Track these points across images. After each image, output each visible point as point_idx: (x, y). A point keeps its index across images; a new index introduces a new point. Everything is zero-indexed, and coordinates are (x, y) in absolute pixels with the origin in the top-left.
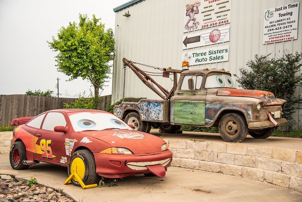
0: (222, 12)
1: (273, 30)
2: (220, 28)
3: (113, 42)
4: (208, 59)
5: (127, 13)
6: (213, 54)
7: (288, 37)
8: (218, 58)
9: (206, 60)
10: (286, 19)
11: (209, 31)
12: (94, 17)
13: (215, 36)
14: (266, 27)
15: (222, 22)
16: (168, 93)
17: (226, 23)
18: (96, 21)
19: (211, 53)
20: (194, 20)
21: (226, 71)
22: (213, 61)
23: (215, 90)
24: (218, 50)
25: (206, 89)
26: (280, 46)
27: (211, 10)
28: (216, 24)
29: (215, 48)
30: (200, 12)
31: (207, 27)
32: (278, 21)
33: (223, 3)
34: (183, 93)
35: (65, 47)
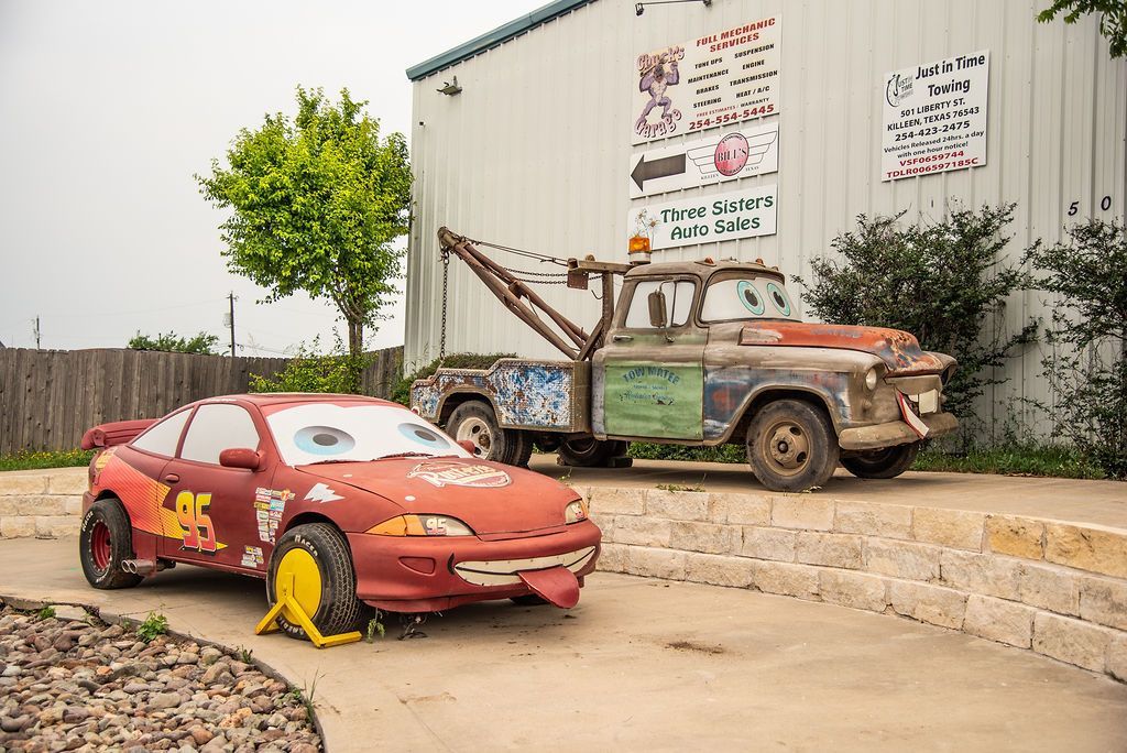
0: (753, 78)
1: (912, 135)
2: (746, 131)
3: (406, 176)
4: (712, 227)
5: (452, 84)
6: (726, 212)
7: (959, 158)
8: (743, 225)
9: (704, 230)
10: (952, 104)
11: (715, 138)
12: (346, 96)
13: (732, 155)
14: (889, 127)
15: (755, 112)
16: (584, 338)
17: (766, 114)
18: (350, 109)
19: (719, 208)
20: (665, 104)
21: (769, 265)
22: (726, 235)
23: (736, 328)
24: (742, 201)
25: (706, 325)
26: (933, 186)
27: (719, 74)
28: (735, 116)
29: (732, 194)
30: (683, 80)
31: (706, 127)
32: (926, 109)
33: (756, 50)
34: (632, 339)
35: (251, 196)
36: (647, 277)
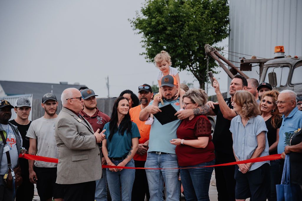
25: (293, 85)
36: (271, 65)
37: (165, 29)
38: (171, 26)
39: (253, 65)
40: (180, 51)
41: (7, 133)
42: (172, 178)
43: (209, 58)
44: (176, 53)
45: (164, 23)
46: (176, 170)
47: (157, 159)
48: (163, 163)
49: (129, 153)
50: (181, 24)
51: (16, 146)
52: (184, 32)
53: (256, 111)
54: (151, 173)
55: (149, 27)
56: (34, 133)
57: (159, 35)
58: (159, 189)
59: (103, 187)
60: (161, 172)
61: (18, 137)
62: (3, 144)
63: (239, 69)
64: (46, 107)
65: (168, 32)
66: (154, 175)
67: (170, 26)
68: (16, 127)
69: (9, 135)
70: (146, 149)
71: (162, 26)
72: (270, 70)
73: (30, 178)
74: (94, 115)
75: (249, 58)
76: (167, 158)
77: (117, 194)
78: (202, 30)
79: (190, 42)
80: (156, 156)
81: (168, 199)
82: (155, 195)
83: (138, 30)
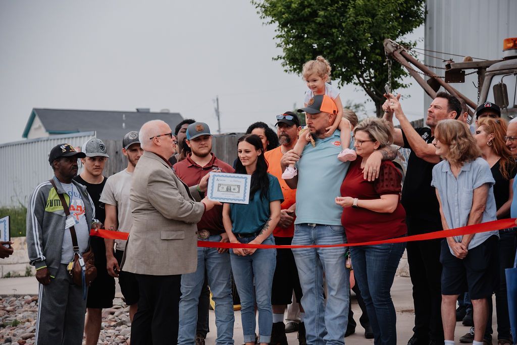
36: (498, 72)
37: (314, 14)
38: (325, 10)
39: (467, 71)
40: (341, 52)
41: (71, 197)
42: (336, 264)
43: (391, 62)
44: (334, 55)
45: (313, 5)
46: (341, 251)
47: (310, 234)
48: (319, 241)
49: (265, 226)
50: (342, 4)
51: (85, 218)
52: (346, 19)
53: (474, 151)
54: (301, 257)
55: (287, 13)
56: (112, 196)
57: (304, 26)
58: (315, 282)
59: (225, 280)
60: (317, 255)
61: (88, 203)
62: (64, 215)
63: (444, 79)
64: (129, 155)
65: (319, 20)
66: (307, 260)
67: (323, 9)
68: (84, 187)
69: (73, 201)
70: (292, 218)
71: (309, 9)
72: (496, 80)
73: (107, 268)
74: (208, 164)
75: (459, 60)
76: (325, 232)
77: (249, 292)
78: (378, 15)
79: (358, 35)
80: (308, 230)
81: (332, 298)
82: (311, 290)
83: (269, 19)
